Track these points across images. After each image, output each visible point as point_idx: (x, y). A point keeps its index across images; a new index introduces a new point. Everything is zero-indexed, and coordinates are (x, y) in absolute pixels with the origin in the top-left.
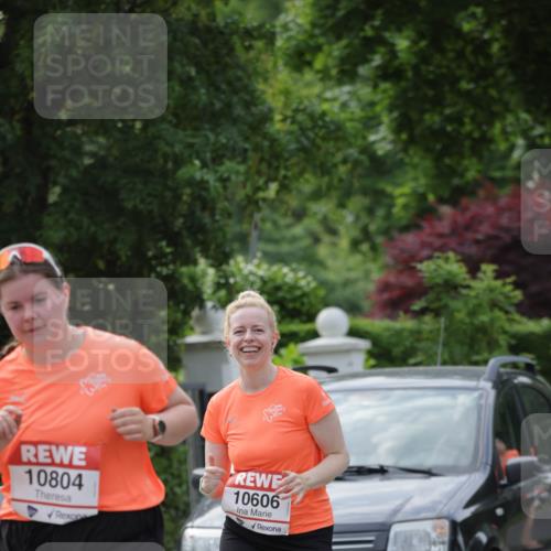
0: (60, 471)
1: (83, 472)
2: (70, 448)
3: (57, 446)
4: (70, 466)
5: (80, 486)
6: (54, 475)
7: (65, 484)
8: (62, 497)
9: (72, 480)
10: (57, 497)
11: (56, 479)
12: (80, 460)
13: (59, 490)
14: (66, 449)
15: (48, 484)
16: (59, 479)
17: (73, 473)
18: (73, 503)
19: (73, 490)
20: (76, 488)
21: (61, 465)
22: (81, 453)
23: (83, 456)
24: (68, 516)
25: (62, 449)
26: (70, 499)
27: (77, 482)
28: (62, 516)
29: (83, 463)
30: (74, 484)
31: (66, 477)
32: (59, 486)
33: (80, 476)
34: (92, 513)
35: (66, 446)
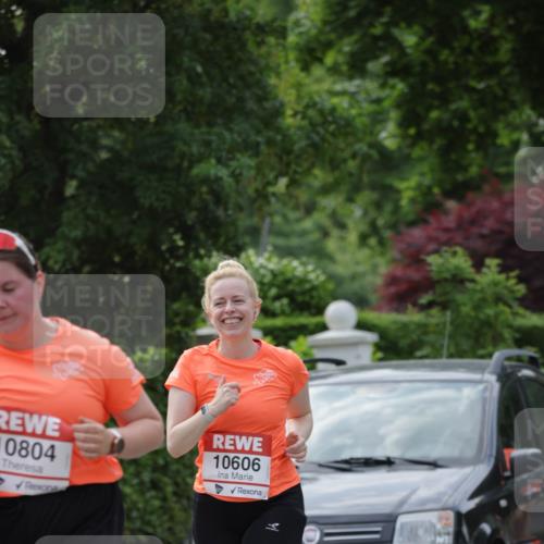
0: (32, 441)
1: (57, 444)
2: (44, 418)
3: (31, 414)
4: (43, 436)
5: (52, 457)
6: (24, 445)
7: (37, 454)
8: (33, 467)
9: (45, 450)
10: (27, 467)
11: (26, 449)
12: (54, 430)
13: (29, 461)
14: (40, 418)
16: (30, 449)
17: (46, 444)
18: (44, 474)
19: (45, 461)
20: (48, 459)
21: (33, 434)
22: (56, 423)
23: (57, 427)
24: (40, 487)
25: (35, 417)
27: (49, 453)
28: (33, 487)
29: (57, 434)
30: (46, 455)
31: (37, 448)
32: (30, 457)
33: (53, 447)
34: (63, 485)
35: (40, 415)
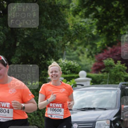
1: (9, 109)
2: (6, 103)
3: (3, 102)
4: (6, 107)
5: (8, 112)
6: (2, 110)
7: (5, 112)
8: (4, 115)
10: (2, 115)
13: (3, 113)
14: (5, 103)
17: (7, 109)
18: (7, 116)
20: (8, 113)
21: (4, 107)
22: (9, 104)
24: (6, 120)
25: (4, 103)
26: (6, 115)
27: (8, 111)
28: (4, 120)
29: (9, 107)
30: (7, 112)
31: (5, 110)
32: (3, 112)
33: (8, 110)
34: (11, 119)
35: (5, 102)
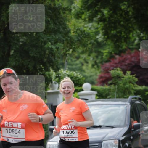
0: (15, 129)
2: (17, 123)
3: (14, 122)
4: (17, 128)
7: (16, 133)
8: (15, 136)
9: (18, 131)
10: (14, 136)
12: (20, 126)
13: (14, 134)
15: (12, 133)
16: (14, 131)
17: (18, 130)
18: (18, 138)
20: (19, 134)
21: (15, 127)
22: (20, 124)
23: (20, 125)
24: (18, 141)
26: (17, 136)
27: (19, 132)
28: (16, 141)
31: (16, 131)
33: (20, 130)
34: (24, 140)
